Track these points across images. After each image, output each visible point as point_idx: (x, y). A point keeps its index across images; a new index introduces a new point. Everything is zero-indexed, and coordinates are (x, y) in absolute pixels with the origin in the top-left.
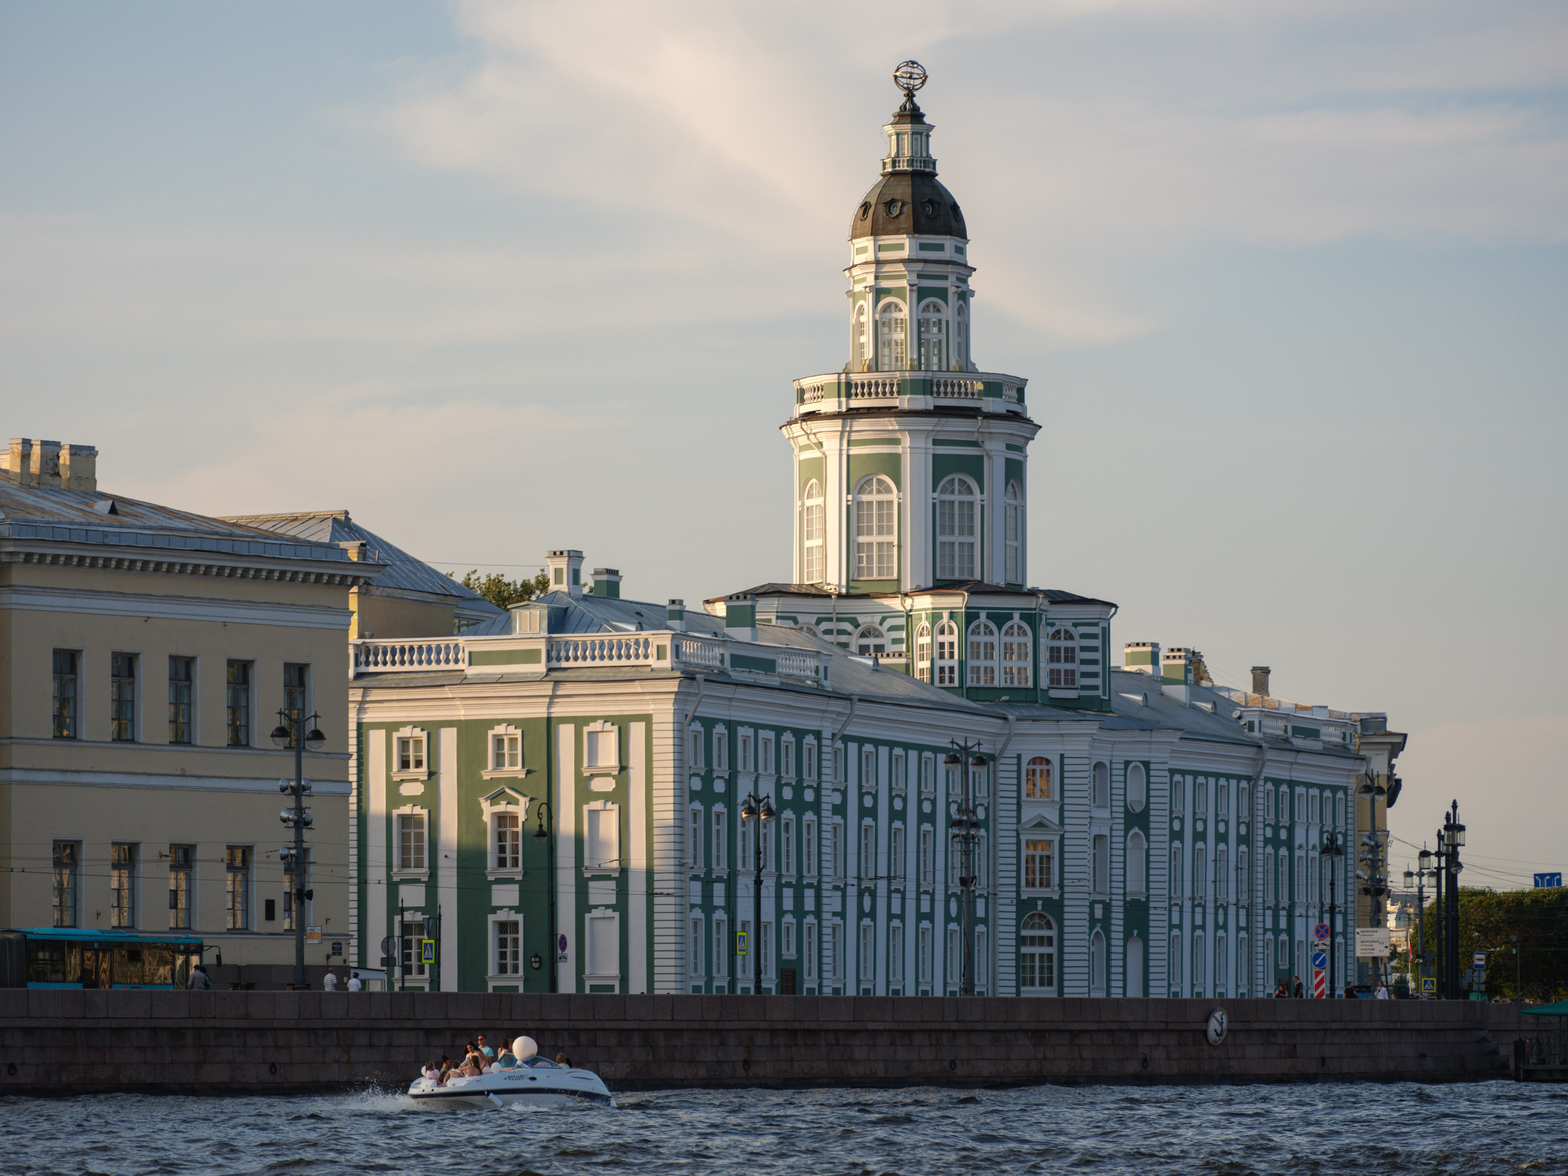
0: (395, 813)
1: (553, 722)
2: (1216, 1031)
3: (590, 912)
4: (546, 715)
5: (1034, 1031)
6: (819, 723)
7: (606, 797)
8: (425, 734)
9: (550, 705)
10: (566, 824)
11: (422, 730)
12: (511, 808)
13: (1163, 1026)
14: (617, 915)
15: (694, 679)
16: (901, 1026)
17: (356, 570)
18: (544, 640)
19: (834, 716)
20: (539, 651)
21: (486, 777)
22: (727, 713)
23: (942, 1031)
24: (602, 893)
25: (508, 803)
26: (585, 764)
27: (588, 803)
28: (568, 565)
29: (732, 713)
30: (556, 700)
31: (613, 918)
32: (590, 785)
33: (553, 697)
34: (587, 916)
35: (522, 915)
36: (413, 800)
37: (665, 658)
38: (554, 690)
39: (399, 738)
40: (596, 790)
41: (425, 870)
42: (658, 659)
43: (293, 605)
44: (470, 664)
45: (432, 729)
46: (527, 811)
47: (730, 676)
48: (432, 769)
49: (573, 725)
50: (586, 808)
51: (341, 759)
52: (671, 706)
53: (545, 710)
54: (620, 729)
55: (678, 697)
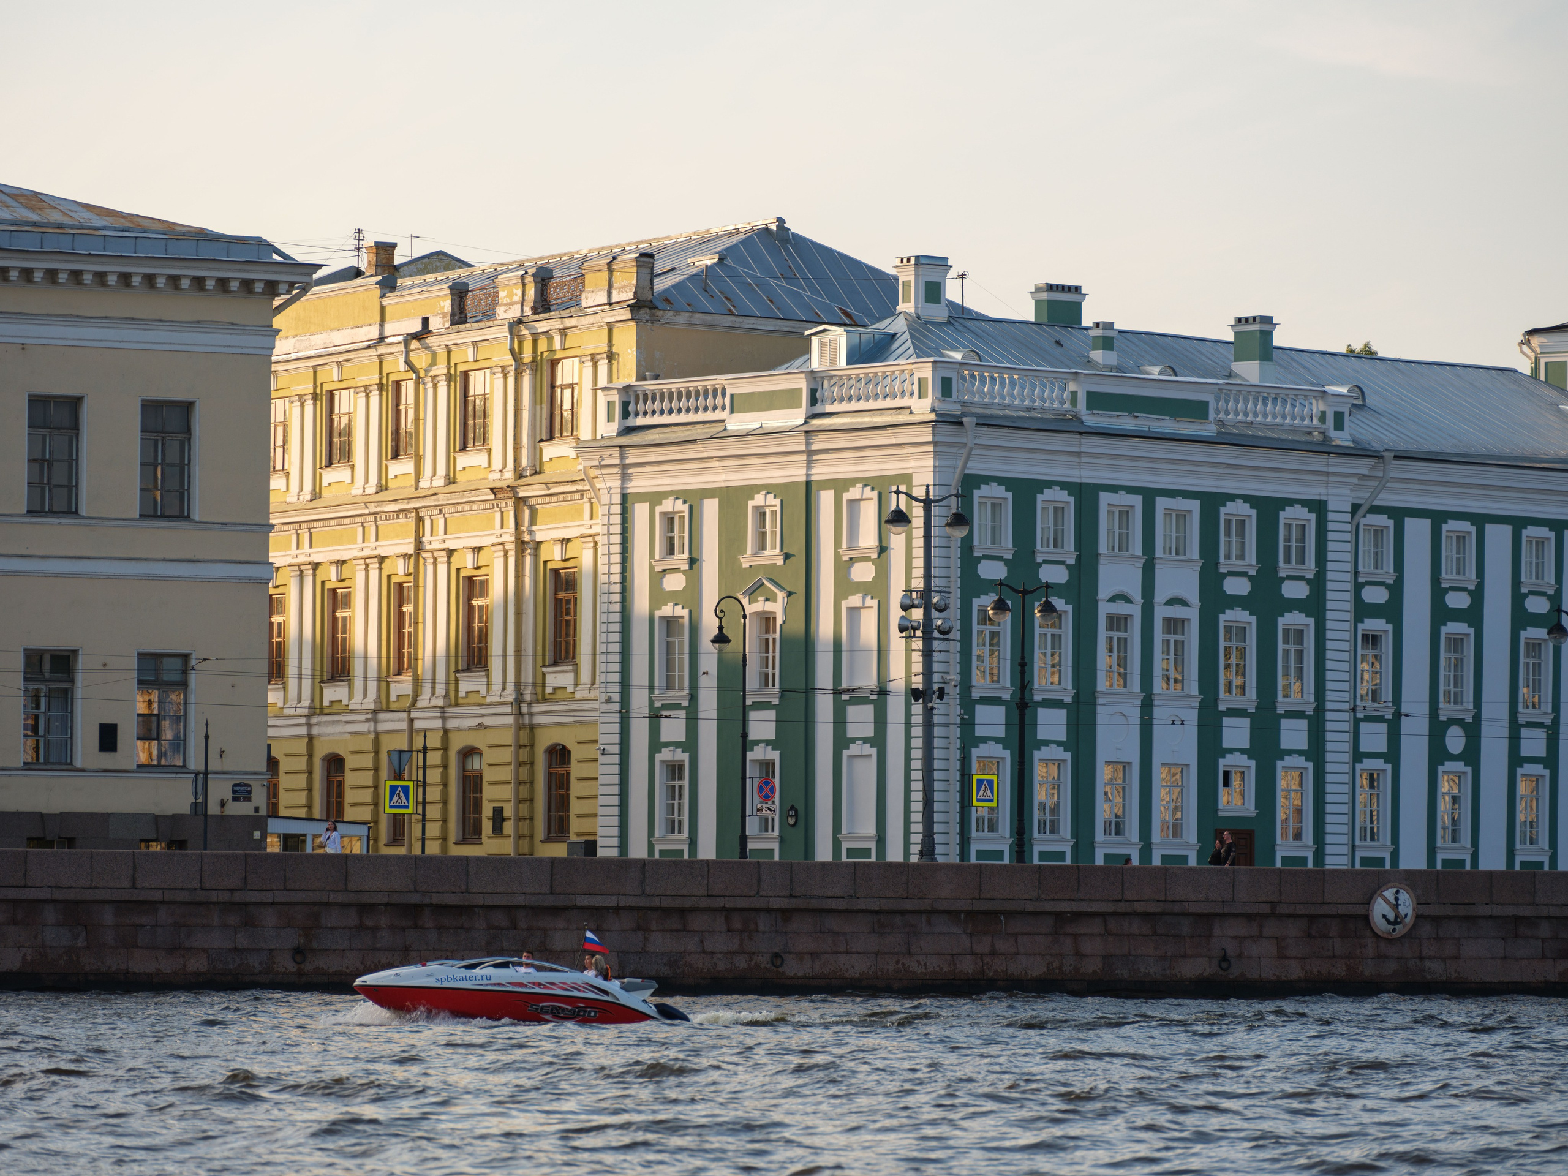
0: (658, 614)
1: (814, 487)
2: (1384, 916)
3: (848, 748)
4: (804, 479)
5: (969, 913)
6: (1323, 491)
7: (866, 589)
8: (686, 507)
9: (809, 464)
10: (825, 628)
11: (685, 502)
12: (769, 607)
13: (1266, 909)
14: (874, 751)
15: (961, 424)
16: (656, 902)
17: (266, 272)
18: (803, 375)
19: (1355, 480)
20: (800, 389)
21: (746, 565)
22: (1076, 473)
23: (757, 910)
24: (861, 721)
25: (767, 600)
26: (844, 546)
27: (847, 598)
28: (917, 276)
29: (1084, 473)
30: (815, 458)
31: (870, 755)
32: (849, 573)
33: (810, 453)
34: (845, 753)
35: (778, 753)
36: (675, 597)
37: (926, 397)
38: (808, 443)
39: (661, 514)
40: (856, 580)
41: (686, 692)
42: (920, 397)
43: (161, 321)
44: (732, 412)
45: (693, 499)
46: (785, 610)
47: (1082, 422)
48: (694, 556)
49: (832, 492)
50: (844, 605)
51: (253, 531)
52: (931, 462)
53: (804, 471)
54: (880, 495)
55: (938, 449)
